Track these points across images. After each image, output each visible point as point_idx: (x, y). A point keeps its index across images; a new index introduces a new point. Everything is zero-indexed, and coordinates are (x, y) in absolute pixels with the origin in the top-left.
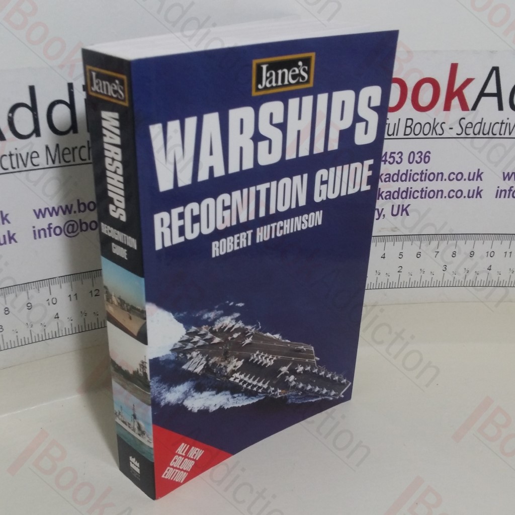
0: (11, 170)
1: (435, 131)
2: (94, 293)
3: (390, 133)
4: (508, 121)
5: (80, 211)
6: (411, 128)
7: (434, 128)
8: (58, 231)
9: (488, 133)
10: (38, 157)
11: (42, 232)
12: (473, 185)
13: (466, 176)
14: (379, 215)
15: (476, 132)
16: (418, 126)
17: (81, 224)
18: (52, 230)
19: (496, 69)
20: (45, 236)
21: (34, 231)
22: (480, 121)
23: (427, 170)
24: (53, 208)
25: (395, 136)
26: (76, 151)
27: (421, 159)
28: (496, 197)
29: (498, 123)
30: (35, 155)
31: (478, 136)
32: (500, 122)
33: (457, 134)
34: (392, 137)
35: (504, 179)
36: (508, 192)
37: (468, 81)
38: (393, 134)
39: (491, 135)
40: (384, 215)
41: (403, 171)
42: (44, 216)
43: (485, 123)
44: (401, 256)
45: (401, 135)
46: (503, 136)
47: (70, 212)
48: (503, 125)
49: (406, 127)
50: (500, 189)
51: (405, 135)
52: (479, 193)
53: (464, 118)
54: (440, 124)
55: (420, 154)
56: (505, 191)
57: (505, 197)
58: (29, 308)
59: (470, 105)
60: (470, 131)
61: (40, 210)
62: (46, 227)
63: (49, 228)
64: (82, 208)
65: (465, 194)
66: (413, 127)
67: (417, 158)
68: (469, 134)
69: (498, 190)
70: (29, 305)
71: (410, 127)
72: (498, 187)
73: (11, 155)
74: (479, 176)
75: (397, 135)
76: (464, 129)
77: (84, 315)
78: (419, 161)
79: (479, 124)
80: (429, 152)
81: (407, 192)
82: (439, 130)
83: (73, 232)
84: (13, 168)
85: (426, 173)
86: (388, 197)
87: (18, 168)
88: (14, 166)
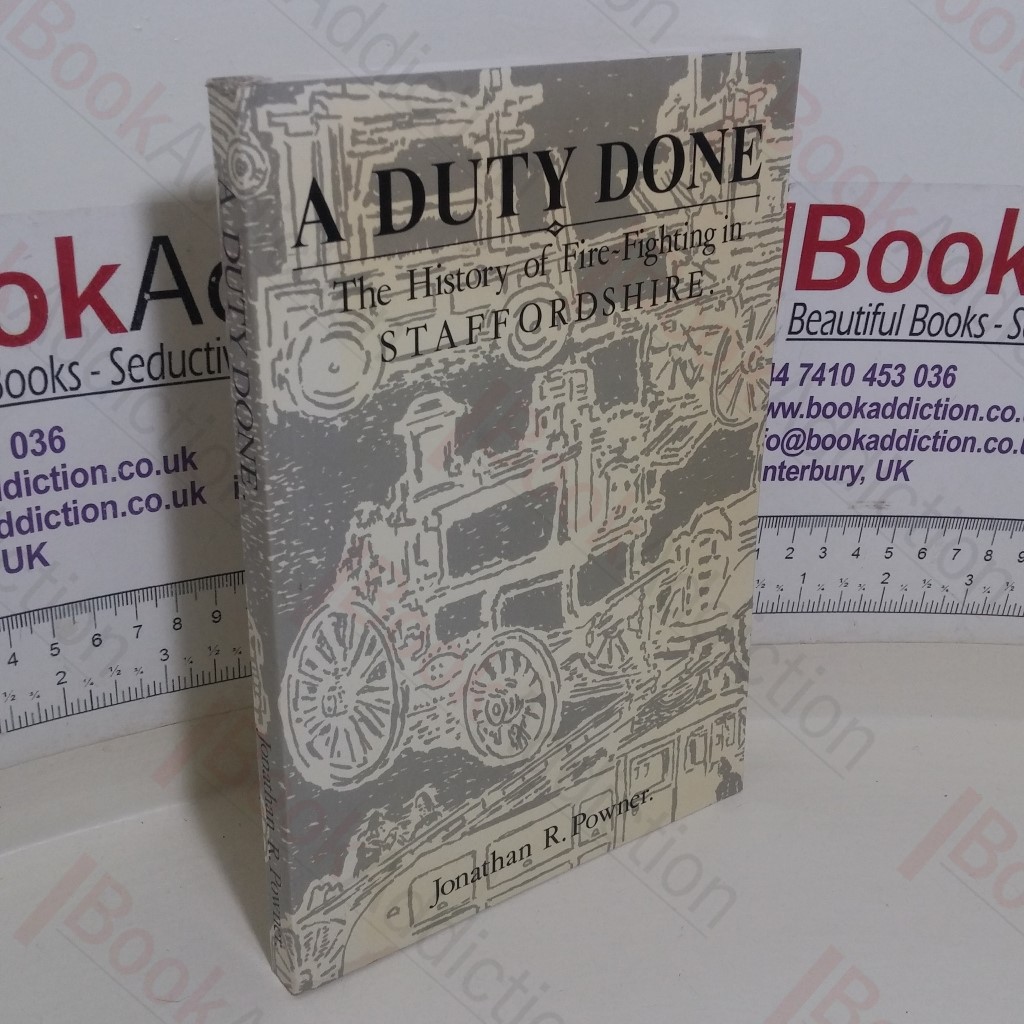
0: (206, 375)
1: (969, 329)
3: (885, 329)
6: (924, 323)
7: (967, 324)
13: (1020, 413)
14: (854, 478)
16: (938, 319)
23: (948, 400)
25: (893, 337)
27: (939, 379)
33: (1009, 337)
34: (887, 337)
38: (890, 332)
40: (863, 479)
41: (903, 399)
44: (888, 555)
45: (904, 333)
49: (915, 319)
51: (911, 334)
53: (1023, 309)
54: (977, 318)
55: (936, 370)
58: (217, 620)
65: (1017, 446)
66: (927, 320)
67: (931, 377)
70: (217, 614)
71: (922, 320)
75: (897, 334)
76: (1021, 328)
78: (934, 383)
80: (954, 368)
81: (908, 438)
82: (975, 328)
84: (210, 372)
85: (947, 405)
86: (872, 445)
87: (219, 372)
88: (212, 369)
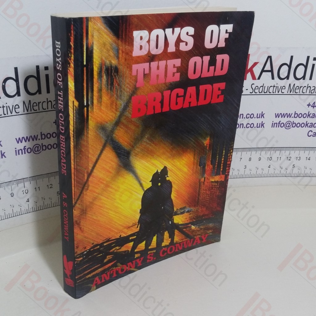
0: (3, 115)
2: (49, 186)
4: (277, 85)
5: (42, 139)
8: (29, 150)
9: (267, 92)
10: (19, 108)
11: (20, 151)
12: (259, 121)
13: (255, 116)
15: (260, 92)
17: (43, 146)
18: (26, 150)
19: (270, 57)
20: (22, 154)
21: (16, 151)
22: (262, 85)
24: (27, 137)
26: (41, 104)
28: (272, 127)
29: (272, 86)
30: (17, 107)
31: (261, 94)
32: (273, 86)
33: (250, 93)
35: (276, 117)
36: (278, 124)
37: (255, 64)
39: (268, 93)
42: (21, 142)
43: (265, 87)
46: (274, 94)
47: (36, 140)
48: (274, 87)
50: (274, 123)
52: (262, 125)
53: (254, 84)
56: (277, 123)
57: (276, 127)
58: (12, 196)
59: (257, 77)
60: (257, 91)
61: (19, 138)
62: (22, 148)
63: (24, 149)
64: (43, 137)
65: (255, 125)
68: (257, 93)
69: (273, 123)
70: (12, 194)
72: (273, 121)
73: (3, 107)
74: (262, 115)
76: (254, 90)
77: (43, 199)
79: (262, 87)
83: (38, 151)
84: (5, 114)
87: (8, 114)
88: (5, 113)
